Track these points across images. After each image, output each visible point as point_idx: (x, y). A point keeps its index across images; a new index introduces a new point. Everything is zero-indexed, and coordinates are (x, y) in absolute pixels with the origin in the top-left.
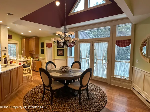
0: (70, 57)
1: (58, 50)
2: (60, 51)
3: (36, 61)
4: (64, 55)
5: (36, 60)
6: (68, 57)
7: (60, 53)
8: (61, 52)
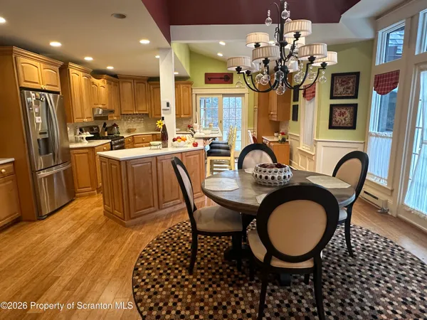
0: (377, 136)
1: (332, 106)
2: (338, 111)
3: (278, 142)
4: (353, 127)
5: (277, 140)
6: (371, 135)
7: (338, 118)
8: (342, 114)
